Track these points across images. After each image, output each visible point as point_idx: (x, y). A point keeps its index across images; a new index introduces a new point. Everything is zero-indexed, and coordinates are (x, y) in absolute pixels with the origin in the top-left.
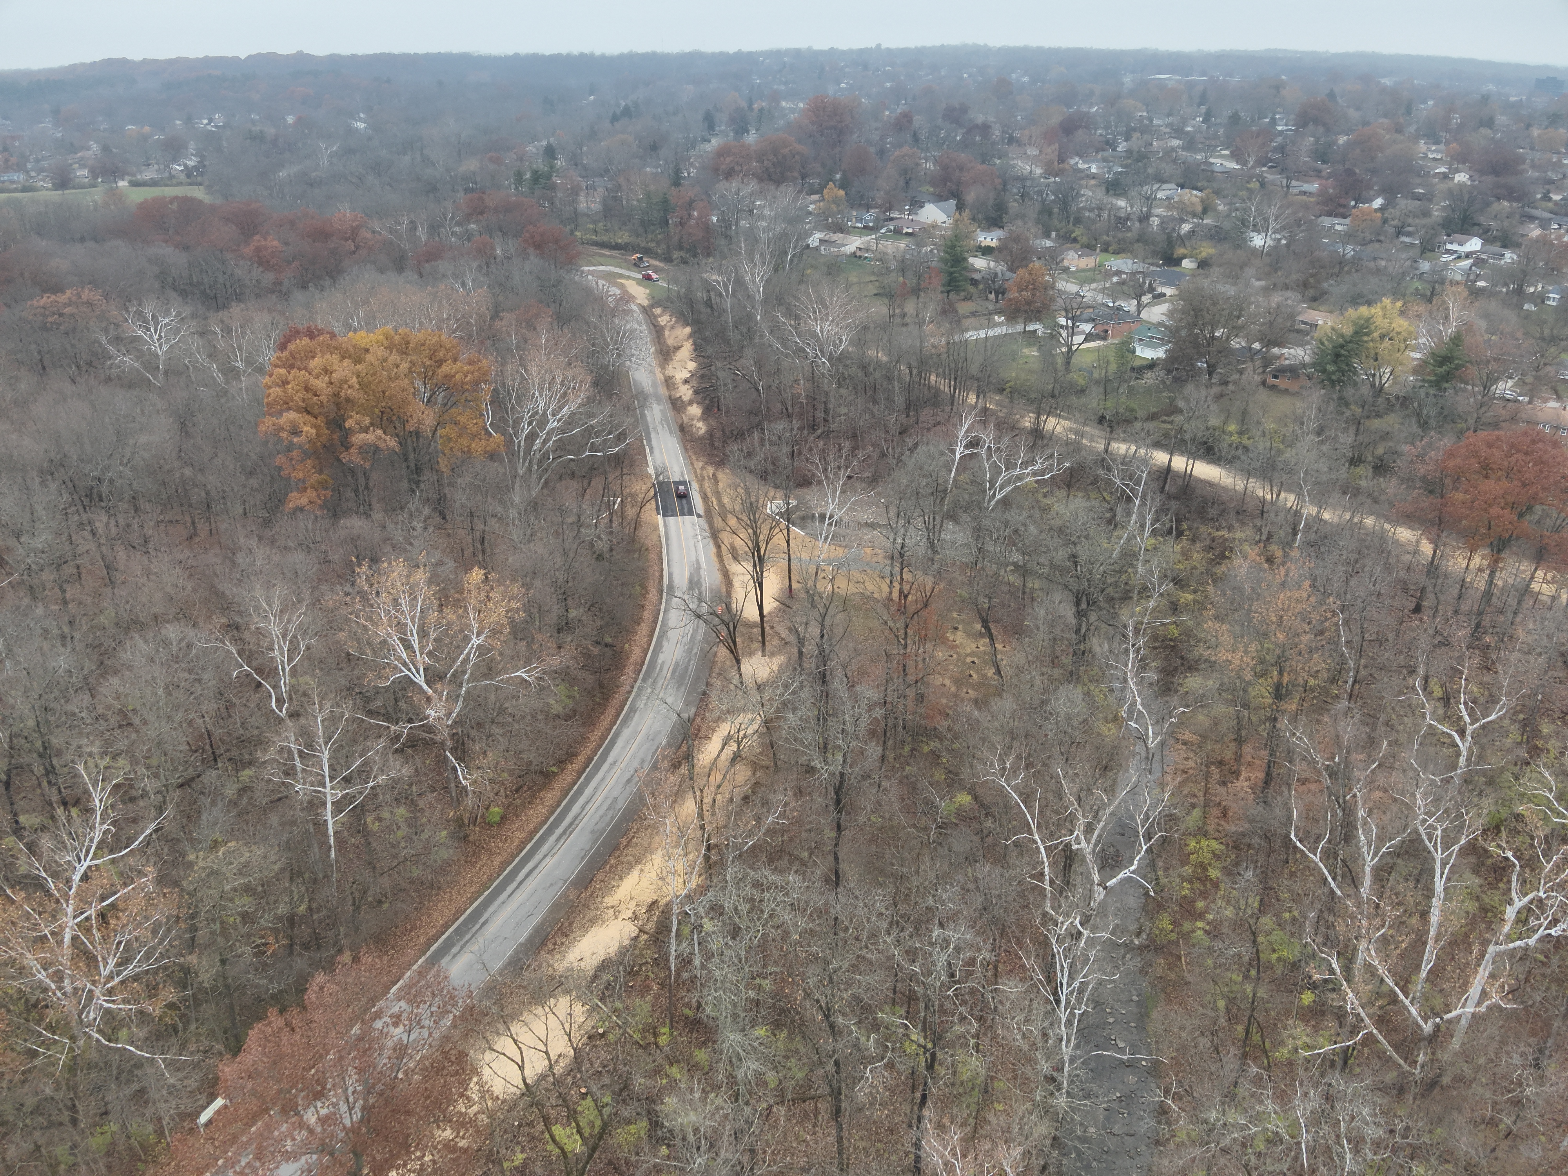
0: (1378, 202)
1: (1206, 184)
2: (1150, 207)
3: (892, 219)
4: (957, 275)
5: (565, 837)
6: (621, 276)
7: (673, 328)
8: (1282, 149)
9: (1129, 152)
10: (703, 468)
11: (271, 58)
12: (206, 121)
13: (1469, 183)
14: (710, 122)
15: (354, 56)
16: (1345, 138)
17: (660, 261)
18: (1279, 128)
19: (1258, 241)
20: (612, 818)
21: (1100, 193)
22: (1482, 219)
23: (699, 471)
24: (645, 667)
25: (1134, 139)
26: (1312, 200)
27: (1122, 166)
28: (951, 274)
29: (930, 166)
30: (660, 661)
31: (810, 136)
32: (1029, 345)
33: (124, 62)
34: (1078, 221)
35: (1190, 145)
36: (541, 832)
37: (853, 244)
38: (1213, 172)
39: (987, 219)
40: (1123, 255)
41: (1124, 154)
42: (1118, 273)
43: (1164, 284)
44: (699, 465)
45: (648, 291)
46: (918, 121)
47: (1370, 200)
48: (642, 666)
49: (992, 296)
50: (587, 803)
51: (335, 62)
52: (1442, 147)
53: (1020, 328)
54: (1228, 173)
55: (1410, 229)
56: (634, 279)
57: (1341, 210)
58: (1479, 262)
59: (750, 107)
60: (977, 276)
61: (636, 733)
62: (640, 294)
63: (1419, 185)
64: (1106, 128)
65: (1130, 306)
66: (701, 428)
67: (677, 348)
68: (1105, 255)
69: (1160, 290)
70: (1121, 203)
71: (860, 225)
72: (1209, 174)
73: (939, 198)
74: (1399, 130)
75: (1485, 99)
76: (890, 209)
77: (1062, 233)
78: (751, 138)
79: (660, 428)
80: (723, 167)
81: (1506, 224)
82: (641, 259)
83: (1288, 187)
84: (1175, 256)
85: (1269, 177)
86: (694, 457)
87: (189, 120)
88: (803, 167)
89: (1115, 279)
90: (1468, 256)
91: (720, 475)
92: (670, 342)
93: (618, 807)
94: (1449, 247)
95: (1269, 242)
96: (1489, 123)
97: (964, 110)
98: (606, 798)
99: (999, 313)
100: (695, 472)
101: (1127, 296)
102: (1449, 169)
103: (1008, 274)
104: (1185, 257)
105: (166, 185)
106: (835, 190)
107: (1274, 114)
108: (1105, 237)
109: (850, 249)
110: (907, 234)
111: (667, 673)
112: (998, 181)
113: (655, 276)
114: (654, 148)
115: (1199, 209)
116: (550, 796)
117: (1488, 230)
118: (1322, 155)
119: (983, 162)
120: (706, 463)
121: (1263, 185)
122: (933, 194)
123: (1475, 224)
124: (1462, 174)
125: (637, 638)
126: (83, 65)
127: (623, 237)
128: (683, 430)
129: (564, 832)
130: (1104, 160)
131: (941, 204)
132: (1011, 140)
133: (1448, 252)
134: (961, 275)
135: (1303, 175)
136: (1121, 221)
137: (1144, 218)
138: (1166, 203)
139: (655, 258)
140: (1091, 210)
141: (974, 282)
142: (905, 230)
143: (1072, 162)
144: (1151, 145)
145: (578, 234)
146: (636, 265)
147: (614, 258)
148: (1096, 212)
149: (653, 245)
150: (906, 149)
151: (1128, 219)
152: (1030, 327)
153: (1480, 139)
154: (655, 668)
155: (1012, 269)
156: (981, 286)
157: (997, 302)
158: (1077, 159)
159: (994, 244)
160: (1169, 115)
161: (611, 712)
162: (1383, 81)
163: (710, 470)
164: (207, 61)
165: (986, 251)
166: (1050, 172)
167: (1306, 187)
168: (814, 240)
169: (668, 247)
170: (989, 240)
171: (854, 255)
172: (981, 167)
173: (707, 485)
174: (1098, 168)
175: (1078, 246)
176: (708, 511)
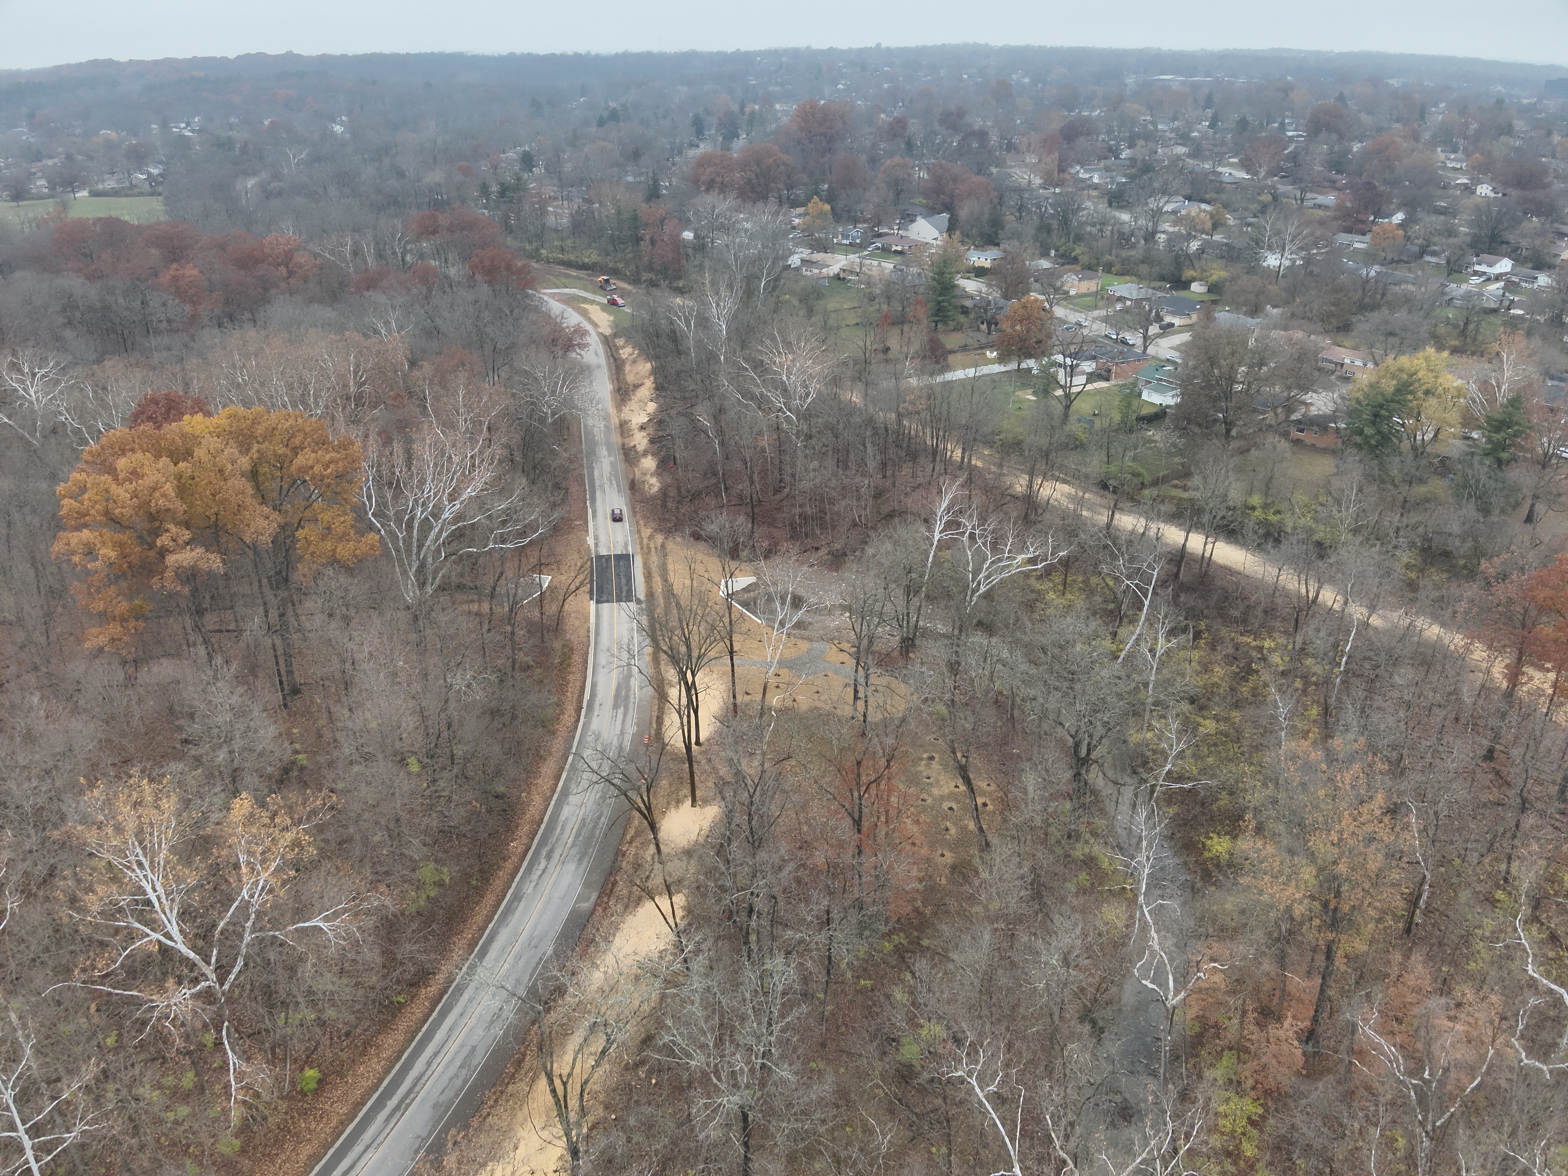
0: (1399, 217)
1: (1214, 196)
2: (1156, 224)
3: (880, 235)
4: (945, 304)
5: (398, 1114)
6: (585, 300)
7: (634, 362)
8: (1294, 157)
9: (1133, 160)
10: (651, 537)
11: (260, 58)
12: (183, 125)
13: (1492, 195)
14: (699, 128)
15: (344, 57)
16: (1359, 145)
17: (629, 283)
18: (1290, 134)
19: (1272, 261)
20: (465, 1081)
21: (1103, 207)
22: (1511, 238)
23: (645, 541)
24: (543, 826)
25: (1138, 147)
26: (1328, 213)
27: (1125, 176)
28: (939, 303)
29: (924, 175)
30: (562, 818)
31: (799, 143)
32: (1024, 386)
33: (110, 63)
34: (1079, 238)
35: (1196, 153)
36: (369, 1104)
37: (837, 263)
38: (1221, 182)
39: (981, 235)
40: (1127, 278)
41: (1127, 163)
42: (1121, 299)
43: (1174, 314)
44: (647, 532)
45: (612, 318)
46: (914, 126)
47: (1390, 215)
48: (539, 826)
49: (984, 327)
50: (436, 1054)
51: (325, 62)
52: (1460, 155)
53: (1013, 366)
54: (1238, 184)
55: (1436, 248)
56: (599, 304)
57: (1360, 226)
58: (1511, 286)
59: (742, 111)
60: (968, 303)
61: (516, 935)
62: (604, 320)
63: (1441, 198)
64: (1109, 132)
65: (1134, 338)
66: (654, 485)
67: (637, 386)
68: (1109, 278)
69: (1168, 319)
70: (1125, 217)
71: (845, 242)
72: (1219, 186)
73: (931, 211)
74: (1416, 137)
75: (1500, 102)
76: (878, 224)
77: (1061, 251)
78: (740, 144)
79: (607, 487)
80: (704, 178)
81: (1537, 242)
82: (607, 281)
83: (1302, 200)
84: (1183, 279)
85: (1282, 188)
86: (642, 522)
87: (164, 125)
88: (789, 177)
89: (1119, 307)
90: (1498, 278)
91: (670, 545)
92: (630, 378)
93: (475, 1062)
94: (1477, 268)
95: (1287, 263)
96: (1508, 130)
97: (961, 114)
98: (462, 1046)
99: (991, 346)
100: (641, 543)
101: (1131, 328)
102: (1472, 179)
103: (1002, 302)
104: (1194, 280)
105: (126, 196)
106: (820, 204)
107: (1283, 119)
108: (1108, 257)
109: (834, 269)
110: (896, 252)
111: (568, 837)
112: (994, 194)
113: (620, 301)
114: (636, 155)
115: (1209, 225)
116: (390, 1041)
117: (1517, 249)
118: (1337, 164)
119: (979, 173)
120: (656, 530)
121: (1275, 198)
122: (926, 206)
123: (1503, 242)
124: (1485, 186)
125: (540, 781)
126: (69, 66)
127: (592, 256)
128: (634, 486)
129: (397, 1108)
130: (1107, 169)
131: (930, 219)
132: (1011, 147)
133: (1476, 273)
134: (950, 304)
135: (1319, 186)
136: (1123, 239)
137: (1150, 237)
138: (1173, 217)
139: (624, 280)
140: (1093, 225)
141: (965, 311)
142: (894, 248)
143: (1073, 171)
144: (1156, 152)
145: (544, 252)
146: (603, 287)
147: (580, 279)
148: (1098, 227)
149: (620, 265)
150: (897, 159)
151: (1132, 235)
152: (1024, 365)
153: (1501, 147)
154: (554, 829)
155: (1006, 297)
156: (972, 316)
157: (989, 333)
158: (1078, 168)
159: (988, 264)
160: (1174, 119)
161: (490, 899)
162: (1390, 82)
163: (659, 538)
164: (194, 62)
165: (980, 272)
166: (1049, 182)
167: (1321, 199)
168: (795, 260)
169: (637, 267)
170: (982, 259)
171: (837, 277)
172: (976, 179)
173: (654, 560)
174: (1100, 177)
175: (1078, 268)
176: (650, 595)
